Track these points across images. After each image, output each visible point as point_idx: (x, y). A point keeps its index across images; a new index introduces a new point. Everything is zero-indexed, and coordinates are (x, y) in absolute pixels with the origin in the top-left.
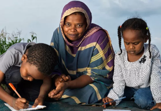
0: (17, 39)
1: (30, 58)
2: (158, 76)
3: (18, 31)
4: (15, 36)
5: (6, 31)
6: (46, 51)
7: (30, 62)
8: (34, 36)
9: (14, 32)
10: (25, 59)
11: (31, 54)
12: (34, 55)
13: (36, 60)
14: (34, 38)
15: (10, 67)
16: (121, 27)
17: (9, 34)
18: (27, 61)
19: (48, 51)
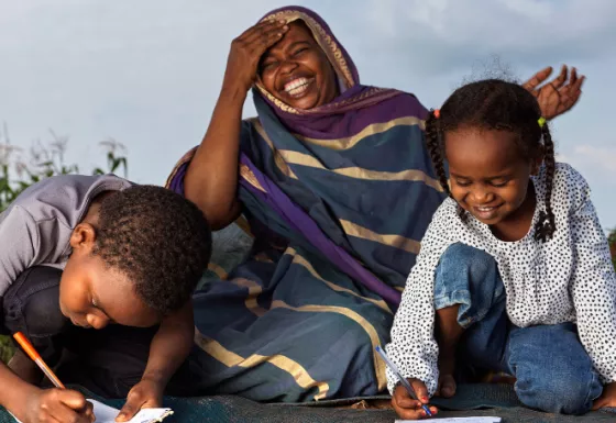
0: (52, 168)
1: (107, 241)
2: (590, 283)
3: (53, 140)
4: (43, 159)
5: (8, 141)
6: (173, 224)
7: (105, 257)
8: (117, 155)
9: (39, 143)
10: (83, 240)
11: (115, 224)
12: (125, 233)
13: (133, 254)
14: (116, 164)
15: (25, 269)
16: (437, 114)
17: (19, 149)
18: (94, 252)
19: (183, 222)
